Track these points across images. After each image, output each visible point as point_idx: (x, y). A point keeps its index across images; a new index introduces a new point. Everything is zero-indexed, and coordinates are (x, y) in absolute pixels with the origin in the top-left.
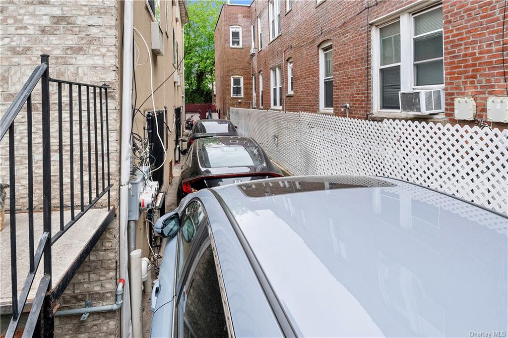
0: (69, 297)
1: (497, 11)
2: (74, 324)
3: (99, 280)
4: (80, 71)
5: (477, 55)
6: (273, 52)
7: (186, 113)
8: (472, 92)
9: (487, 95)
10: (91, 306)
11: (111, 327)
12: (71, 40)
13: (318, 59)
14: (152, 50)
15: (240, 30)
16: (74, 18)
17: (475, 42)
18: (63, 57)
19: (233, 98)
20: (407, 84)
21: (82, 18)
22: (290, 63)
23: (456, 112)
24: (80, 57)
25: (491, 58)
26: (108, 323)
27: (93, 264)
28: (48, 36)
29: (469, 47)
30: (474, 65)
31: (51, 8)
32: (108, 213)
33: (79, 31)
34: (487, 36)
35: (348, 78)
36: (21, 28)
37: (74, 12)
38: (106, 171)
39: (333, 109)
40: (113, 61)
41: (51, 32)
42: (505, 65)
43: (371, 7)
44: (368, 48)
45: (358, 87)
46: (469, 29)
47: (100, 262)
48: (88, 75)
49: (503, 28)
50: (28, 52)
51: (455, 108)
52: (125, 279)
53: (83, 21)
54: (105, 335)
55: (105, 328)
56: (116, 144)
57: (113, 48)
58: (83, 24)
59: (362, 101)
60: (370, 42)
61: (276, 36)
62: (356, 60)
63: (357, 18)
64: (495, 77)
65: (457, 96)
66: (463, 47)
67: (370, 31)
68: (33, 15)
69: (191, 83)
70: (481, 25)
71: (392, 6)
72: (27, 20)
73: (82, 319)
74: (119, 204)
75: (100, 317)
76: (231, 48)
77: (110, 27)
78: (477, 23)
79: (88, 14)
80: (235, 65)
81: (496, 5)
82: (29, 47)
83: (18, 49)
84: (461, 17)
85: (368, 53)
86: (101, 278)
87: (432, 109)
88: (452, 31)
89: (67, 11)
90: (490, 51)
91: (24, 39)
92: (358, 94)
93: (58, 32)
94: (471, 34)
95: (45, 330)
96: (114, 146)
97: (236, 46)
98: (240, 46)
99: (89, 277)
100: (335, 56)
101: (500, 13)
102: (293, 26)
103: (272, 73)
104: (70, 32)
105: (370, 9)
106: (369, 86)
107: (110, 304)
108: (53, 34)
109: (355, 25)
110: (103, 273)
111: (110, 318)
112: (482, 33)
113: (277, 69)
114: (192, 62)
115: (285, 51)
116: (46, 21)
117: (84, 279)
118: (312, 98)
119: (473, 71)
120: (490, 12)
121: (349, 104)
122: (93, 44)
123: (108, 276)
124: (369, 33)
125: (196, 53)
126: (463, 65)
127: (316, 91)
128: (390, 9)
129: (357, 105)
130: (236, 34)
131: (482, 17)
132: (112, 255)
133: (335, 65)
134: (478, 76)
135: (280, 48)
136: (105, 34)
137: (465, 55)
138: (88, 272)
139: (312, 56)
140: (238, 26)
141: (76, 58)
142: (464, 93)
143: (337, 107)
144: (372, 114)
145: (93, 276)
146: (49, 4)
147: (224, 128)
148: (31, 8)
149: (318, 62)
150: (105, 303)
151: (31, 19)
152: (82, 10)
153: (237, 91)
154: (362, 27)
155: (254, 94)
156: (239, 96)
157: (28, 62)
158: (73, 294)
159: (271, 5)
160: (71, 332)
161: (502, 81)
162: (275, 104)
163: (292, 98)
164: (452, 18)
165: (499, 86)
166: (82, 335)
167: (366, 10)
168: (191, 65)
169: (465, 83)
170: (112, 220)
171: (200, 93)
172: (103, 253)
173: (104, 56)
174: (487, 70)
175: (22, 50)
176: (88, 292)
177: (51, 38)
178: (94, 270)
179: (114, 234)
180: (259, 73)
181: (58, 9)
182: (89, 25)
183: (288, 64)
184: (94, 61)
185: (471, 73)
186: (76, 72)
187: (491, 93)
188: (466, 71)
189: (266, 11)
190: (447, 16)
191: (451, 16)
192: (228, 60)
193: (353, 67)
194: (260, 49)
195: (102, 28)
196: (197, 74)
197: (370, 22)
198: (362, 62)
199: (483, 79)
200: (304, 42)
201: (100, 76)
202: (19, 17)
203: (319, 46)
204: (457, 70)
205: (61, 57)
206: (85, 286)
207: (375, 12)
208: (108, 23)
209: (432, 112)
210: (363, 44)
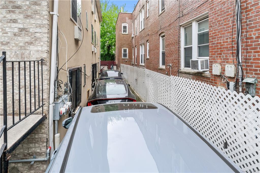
0: (26, 154)
1: (230, 22)
2: (29, 166)
3: (39, 147)
4: (31, 53)
5: (222, 44)
6: (141, 37)
7: (101, 66)
8: (220, 61)
9: (226, 63)
10: (36, 158)
11: (44, 168)
12: (27, 39)
13: (159, 41)
14: (75, 39)
15: (127, 25)
16: (29, 29)
17: (221, 37)
18: (24, 46)
19: (123, 59)
20: (195, 56)
21: (32, 29)
22: (148, 42)
23: (213, 71)
24: (31, 47)
25: (227, 45)
26: (43, 166)
27: (37, 140)
28: (17, 37)
29: (219, 39)
30: (221, 48)
31: (18, 25)
32: (42, 117)
33: (31, 35)
34: (226, 34)
35: (171, 52)
36: (5, 33)
37: (29, 26)
38: (41, 98)
39: (165, 66)
40: (46, 48)
41: (18, 35)
42: (233, 49)
43: (180, 17)
44: (179, 37)
45: (175, 56)
46: (219, 30)
47: (40, 139)
48: (35, 54)
49: (233, 31)
50: (8, 44)
51: (213, 69)
52: (51, 147)
53: (33, 30)
54: (42, 172)
55: (42, 168)
56: (47, 86)
57: (46, 43)
58: (33, 32)
59: (177, 63)
60: (180, 35)
61: (142, 29)
62: (174, 43)
63: (175, 22)
64: (229, 55)
65: (214, 63)
66: (216, 39)
67: (180, 29)
68: (10, 27)
69: (105, 51)
70: (224, 29)
71: (189, 18)
72: (7, 30)
73: (31, 164)
74: (49, 113)
75: (39, 163)
76: (123, 34)
77: (45, 33)
78: (222, 28)
79: (35, 27)
80: (124, 42)
81: (230, 19)
82: (9, 42)
83: (4, 43)
84: (216, 24)
85: (179, 40)
86: (40, 146)
87: (204, 69)
88: (212, 31)
89: (26, 26)
90: (227, 42)
91: (6, 38)
92: (175, 60)
93: (21, 35)
94: (220, 33)
95: (4, 166)
96: (45, 87)
97: (125, 33)
98: (127, 33)
99: (35, 145)
100: (166, 41)
101: (231, 23)
102: (150, 24)
103: (141, 46)
104: (27, 35)
105: (180, 18)
106: (179, 56)
107: (44, 158)
108: (19, 36)
109: (174, 26)
110: (41, 144)
111: (44, 164)
112: (224, 33)
113: (143, 45)
114: (105, 40)
115: (146, 37)
116: (16, 30)
117: (33, 146)
118: (156, 61)
119: (221, 51)
120: (227, 23)
121: (171, 64)
122: (38, 41)
123: (43, 145)
124: (180, 30)
125: (107, 36)
126: (216, 48)
127: (158, 57)
128: (188, 19)
129: (175, 65)
130: (125, 27)
131: (225, 25)
132: (45, 136)
133: (166, 45)
134: (222, 54)
135: (144, 35)
136: (43, 36)
137: (217, 43)
138: (34, 143)
139: (157, 40)
140: (126, 23)
141: (29, 47)
142: (217, 61)
143: (167, 65)
144: (181, 70)
145: (36, 145)
146: (17, 23)
147: (116, 74)
148: (9, 24)
149: (159, 43)
150: (42, 157)
151: (9, 29)
152: (32, 25)
153: (125, 55)
154: (177, 27)
155: (133, 57)
156: (126, 58)
157: (8, 49)
158: (28, 153)
159: (140, 13)
160: (27, 170)
161: (232, 56)
162: (142, 62)
163: (149, 60)
164: (212, 25)
165: (231, 59)
166: (32, 171)
167: (179, 19)
168: (105, 42)
169: (217, 57)
170: (45, 120)
171: (109, 55)
172: (41, 134)
173: (42, 46)
174: (226, 51)
175: (6, 43)
176: (35, 152)
177: (18, 38)
178: (37, 142)
179: (46, 126)
180: (135, 46)
181: (22, 25)
182: (36, 32)
183: (147, 43)
184: (37, 48)
185: (219, 52)
186: (29, 53)
187: (227, 62)
188: (218, 51)
189: (139, 16)
190: (210, 23)
191: (212, 24)
192: (121, 40)
193: (173, 46)
194: (136, 35)
195: (41, 34)
196: (108, 46)
197: (180, 25)
198: (176, 44)
199: (224, 55)
200: (153, 33)
201: (40, 55)
202: (4, 29)
203: (160, 35)
204: (214, 50)
205: (23, 46)
206: (33, 149)
207: (182, 20)
208: (44, 31)
209: (204, 70)
210: (177, 35)
